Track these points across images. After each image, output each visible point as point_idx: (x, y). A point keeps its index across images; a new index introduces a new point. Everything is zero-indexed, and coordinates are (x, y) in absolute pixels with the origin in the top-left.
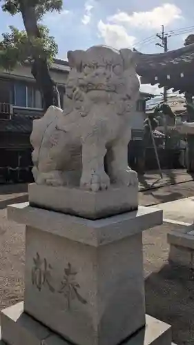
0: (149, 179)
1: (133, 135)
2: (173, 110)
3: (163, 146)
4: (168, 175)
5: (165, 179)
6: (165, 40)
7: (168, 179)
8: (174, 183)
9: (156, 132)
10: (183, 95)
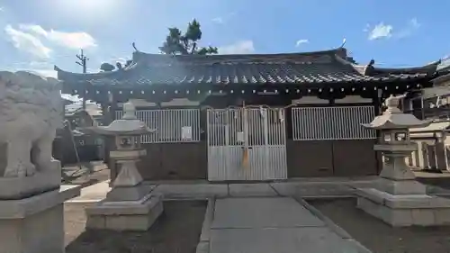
0: (67, 171)
1: (57, 134)
2: (91, 114)
3: (82, 143)
4: (86, 166)
5: (84, 170)
6: (84, 61)
7: (86, 169)
8: (92, 172)
9: (75, 131)
10: (99, 105)
